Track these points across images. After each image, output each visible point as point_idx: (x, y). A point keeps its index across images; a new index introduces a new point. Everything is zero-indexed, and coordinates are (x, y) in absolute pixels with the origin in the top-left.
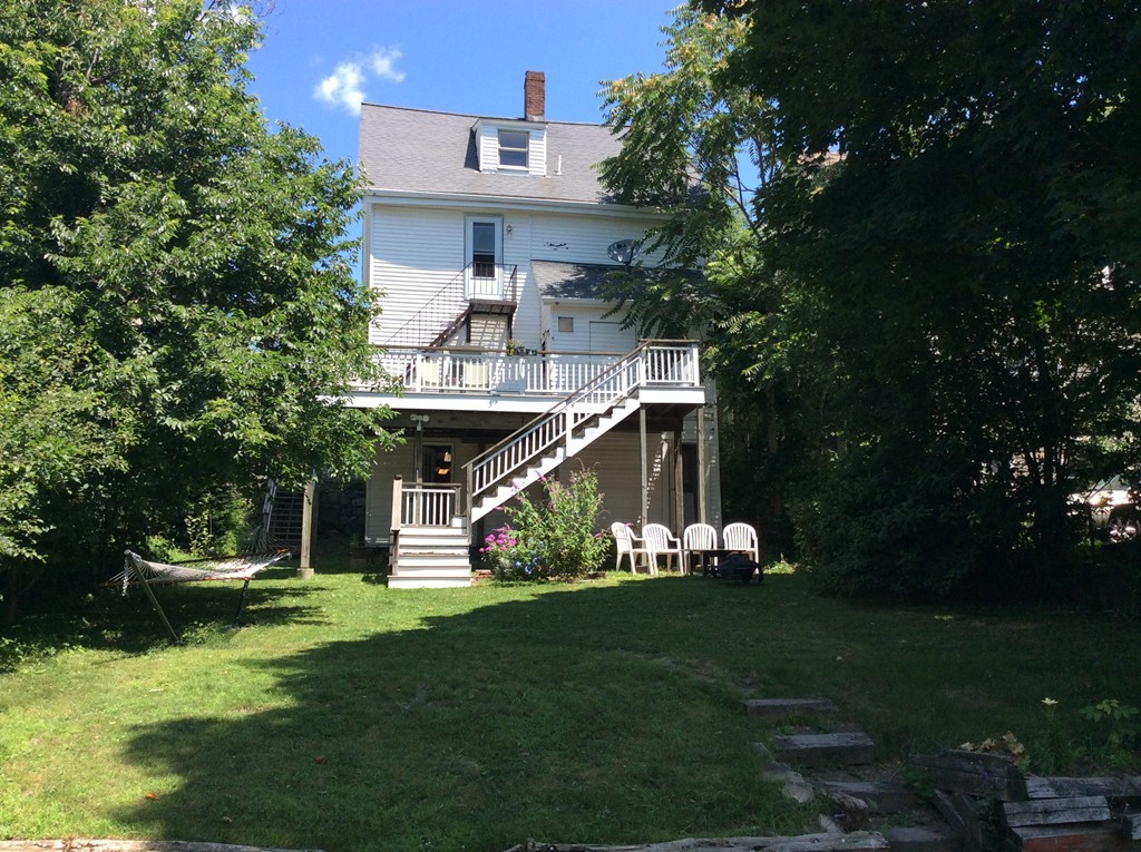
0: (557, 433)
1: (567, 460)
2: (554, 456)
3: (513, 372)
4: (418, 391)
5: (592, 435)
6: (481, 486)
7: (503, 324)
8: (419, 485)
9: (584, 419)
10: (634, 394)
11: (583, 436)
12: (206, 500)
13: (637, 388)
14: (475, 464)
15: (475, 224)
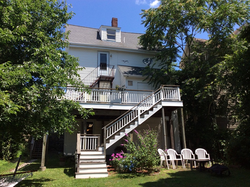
0: (135, 116)
1: (139, 126)
2: (134, 124)
3: (117, 96)
4: (85, 102)
5: (147, 117)
6: (109, 135)
7: (109, 84)
8: (85, 135)
9: (144, 112)
10: (160, 103)
11: (143, 117)
12: (10, 141)
13: (161, 101)
14: (107, 127)
15: (101, 54)
